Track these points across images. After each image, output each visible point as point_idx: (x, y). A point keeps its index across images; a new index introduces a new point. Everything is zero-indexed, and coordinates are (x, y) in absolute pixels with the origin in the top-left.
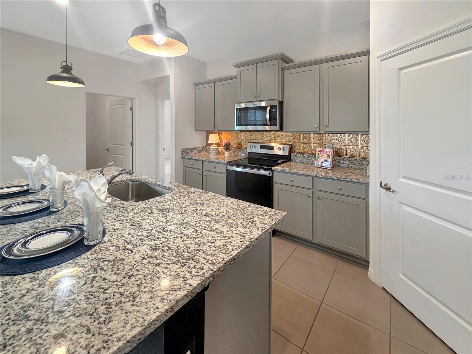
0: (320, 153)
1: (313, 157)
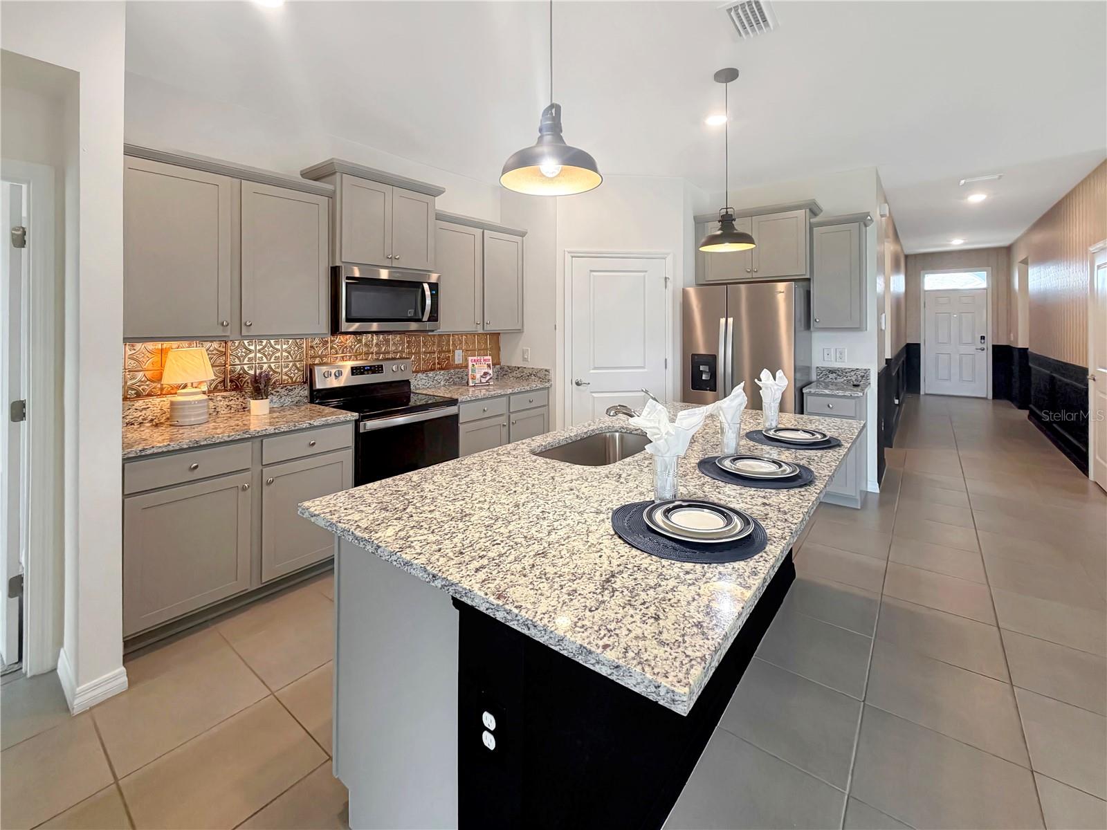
0: (475, 364)
1: (441, 375)
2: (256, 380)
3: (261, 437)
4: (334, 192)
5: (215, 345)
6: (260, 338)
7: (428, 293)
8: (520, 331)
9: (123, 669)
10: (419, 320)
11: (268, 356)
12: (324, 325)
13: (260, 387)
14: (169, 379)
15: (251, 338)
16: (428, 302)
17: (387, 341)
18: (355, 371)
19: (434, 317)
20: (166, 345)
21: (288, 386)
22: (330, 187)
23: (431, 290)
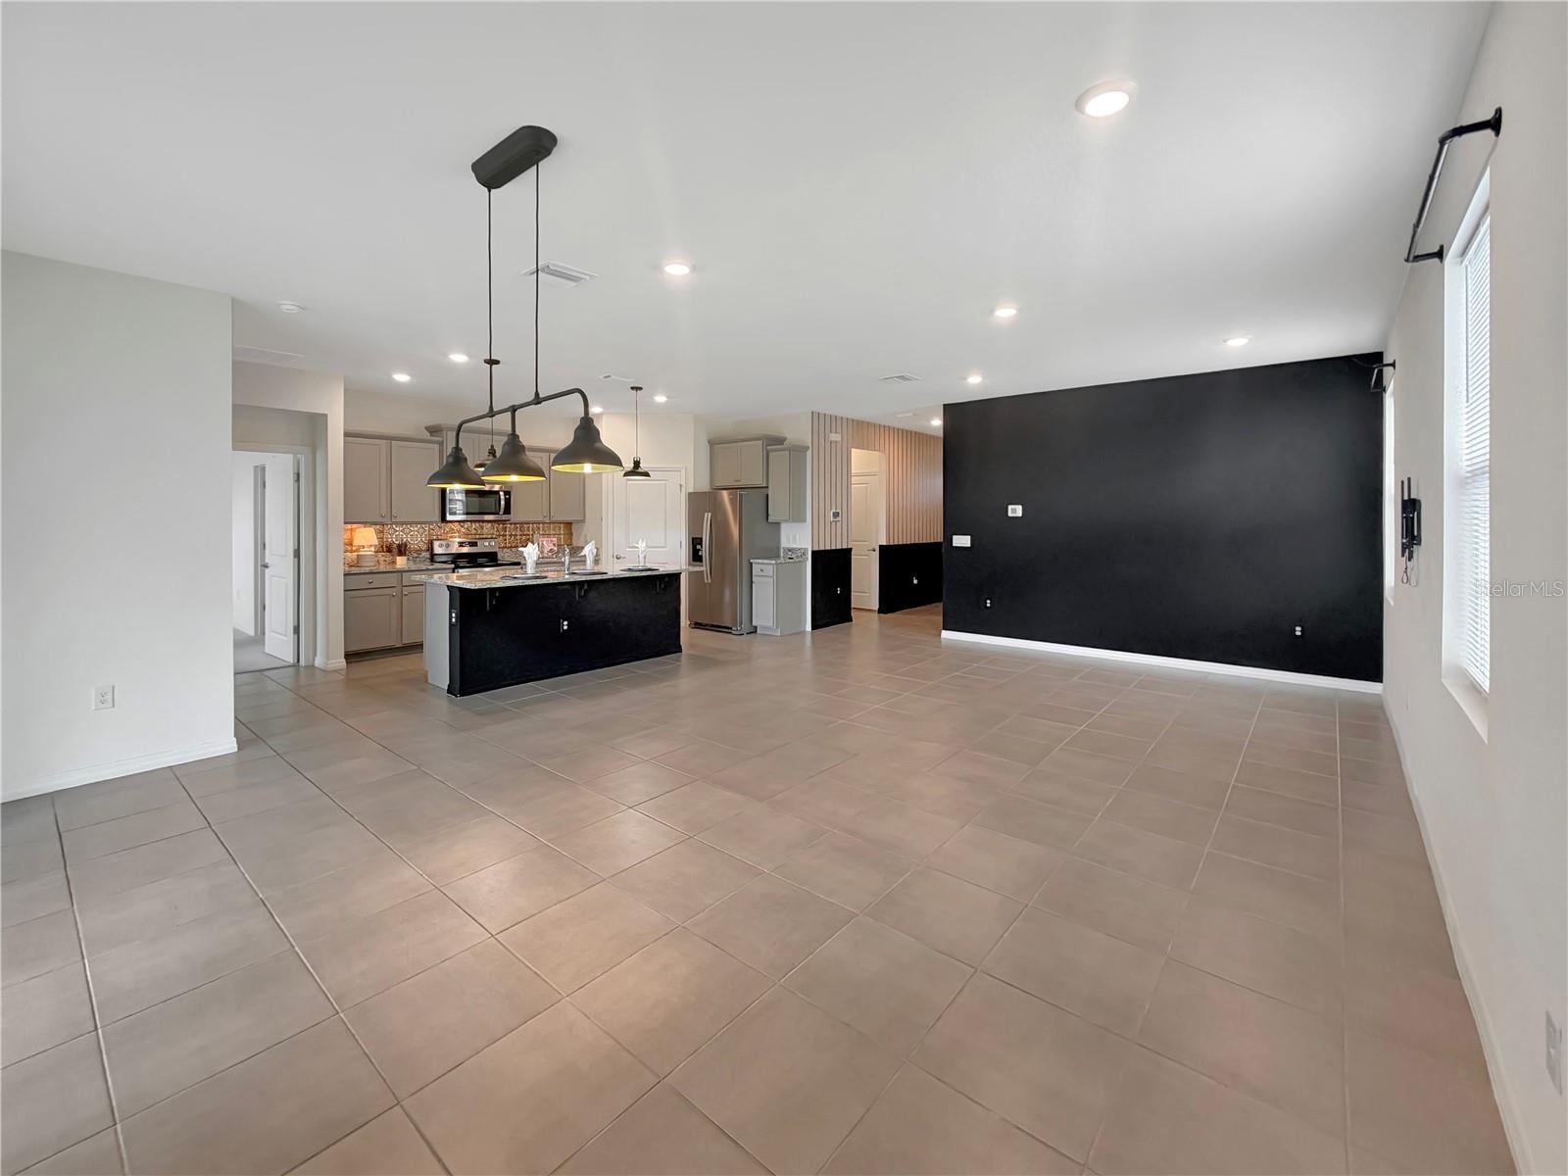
2: (399, 546)
3: (401, 572)
4: (443, 442)
5: (378, 527)
6: (402, 524)
7: (502, 497)
8: (583, 521)
9: (344, 660)
10: (498, 514)
11: (407, 534)
12: (437, 517)
13: (402, 550)
14: (356, 542)
15: (397, 524)
16: (503, 502)
17: (482, 528)
18: (461, 544)
19: (507, 511)
20: (354, 526)
21: (419, 551)
22: (440, 439)
23: (505, 495)
